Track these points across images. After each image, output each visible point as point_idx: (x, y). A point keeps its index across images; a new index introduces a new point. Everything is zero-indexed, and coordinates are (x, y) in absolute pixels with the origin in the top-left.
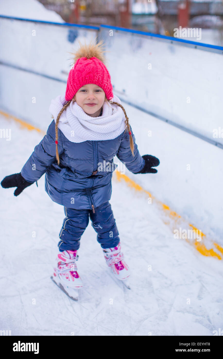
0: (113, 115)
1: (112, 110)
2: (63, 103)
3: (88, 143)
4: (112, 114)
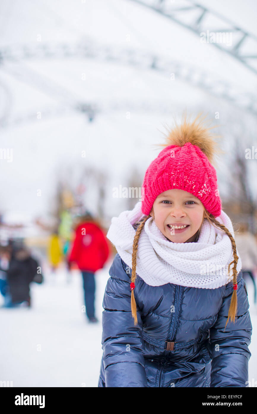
1: (215, 235)
2: (133, 223)
3: (170, 287)
4: (215, 243)
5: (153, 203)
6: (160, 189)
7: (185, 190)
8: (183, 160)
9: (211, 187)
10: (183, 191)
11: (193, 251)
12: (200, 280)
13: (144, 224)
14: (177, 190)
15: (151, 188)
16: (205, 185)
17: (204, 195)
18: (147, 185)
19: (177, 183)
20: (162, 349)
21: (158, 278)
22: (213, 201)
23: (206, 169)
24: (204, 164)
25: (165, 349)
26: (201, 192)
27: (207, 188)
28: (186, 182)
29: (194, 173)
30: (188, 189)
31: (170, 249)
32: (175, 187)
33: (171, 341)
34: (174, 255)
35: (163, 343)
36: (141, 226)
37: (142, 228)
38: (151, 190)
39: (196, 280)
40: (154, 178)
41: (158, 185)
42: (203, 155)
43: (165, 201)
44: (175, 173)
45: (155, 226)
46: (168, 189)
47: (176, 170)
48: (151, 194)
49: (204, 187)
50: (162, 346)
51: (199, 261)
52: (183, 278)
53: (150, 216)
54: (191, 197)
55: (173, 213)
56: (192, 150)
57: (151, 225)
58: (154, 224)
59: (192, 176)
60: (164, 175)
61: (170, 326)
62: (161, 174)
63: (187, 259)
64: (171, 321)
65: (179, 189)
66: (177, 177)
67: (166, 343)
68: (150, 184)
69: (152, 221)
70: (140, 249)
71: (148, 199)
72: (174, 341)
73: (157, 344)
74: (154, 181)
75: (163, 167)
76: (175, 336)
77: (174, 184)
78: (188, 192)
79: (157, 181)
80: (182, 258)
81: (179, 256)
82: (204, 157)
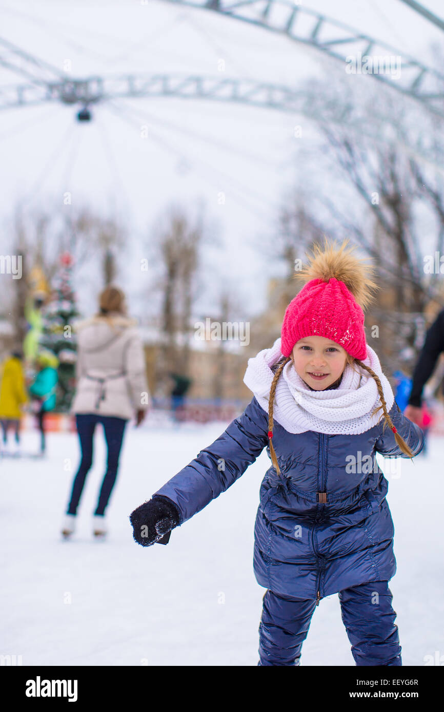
0: (361, 388)
2: (271, 365)
3: (310, 434)
5: (293, 347)
6: (300, 335)
7: (326, 337)
8: (325, 304)
9: (355, 332)
10: (324, 338)
11: (333, 398)
12: (342, 427)
13: (282, 368)
14: (318, 336)
15: (291, 332)
16: (348, 331)
17: (346, 341)
18: (287, 328)
19: (318, 330)
20: (314, 503)
21: (299, 426)
22: (356, 347)
23: (351, 314)
24: (349, 308)
25: (317, 501)
26: (343, 339)
27: (350, 334)
28: (327, 329)
29: (336, 319)
30: (330, 336)
31: (309, 397)
32: (316, 334)
33: (322, 492)
34: (312, 403)
35: (314, 495)
36: (279, 370)
37: (281, 373)
38: (291, 334)
39: (338, 428)
40: (294, 322)
41: (298, 331)
42: (349, 295)
43: (305, 347)
44: (316, 319)
45: (294, 371)
46: (309, 335)
47: (317, 316)
48: (290, 339)
49: (347, 334)
50: (314, 498)
51: (339, 409)
52: (323, 426)
53: (290, 359)
54: (332, 345)
55: (313, 361)
56: (336, 289)
57: (290, 370)
58: (293, 369)
59: (334, 323)
60: (304, 321)
61: (318, 475)
62: (301, 319)
63: (327, 407)
64: (319, 470)
65: (320, 336)
66: (319, 323)
67: (318, 494)
68: (290, 327)
69: (291, 366)
70: (277, 396)
71: (287, 342)
72: (325, 492)
73: (308, 496)
74: (294, 325)
75: (304, 311)
76: (325, 487)
77: (315, 331)
78: (329, 339)
79: (297, 326)
80: (321, 406)
81: (318, 405)
82: (350, 297)
